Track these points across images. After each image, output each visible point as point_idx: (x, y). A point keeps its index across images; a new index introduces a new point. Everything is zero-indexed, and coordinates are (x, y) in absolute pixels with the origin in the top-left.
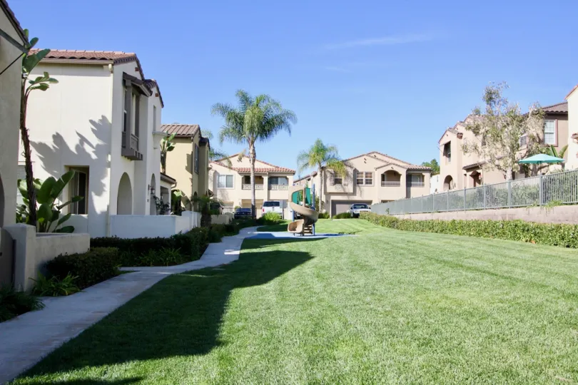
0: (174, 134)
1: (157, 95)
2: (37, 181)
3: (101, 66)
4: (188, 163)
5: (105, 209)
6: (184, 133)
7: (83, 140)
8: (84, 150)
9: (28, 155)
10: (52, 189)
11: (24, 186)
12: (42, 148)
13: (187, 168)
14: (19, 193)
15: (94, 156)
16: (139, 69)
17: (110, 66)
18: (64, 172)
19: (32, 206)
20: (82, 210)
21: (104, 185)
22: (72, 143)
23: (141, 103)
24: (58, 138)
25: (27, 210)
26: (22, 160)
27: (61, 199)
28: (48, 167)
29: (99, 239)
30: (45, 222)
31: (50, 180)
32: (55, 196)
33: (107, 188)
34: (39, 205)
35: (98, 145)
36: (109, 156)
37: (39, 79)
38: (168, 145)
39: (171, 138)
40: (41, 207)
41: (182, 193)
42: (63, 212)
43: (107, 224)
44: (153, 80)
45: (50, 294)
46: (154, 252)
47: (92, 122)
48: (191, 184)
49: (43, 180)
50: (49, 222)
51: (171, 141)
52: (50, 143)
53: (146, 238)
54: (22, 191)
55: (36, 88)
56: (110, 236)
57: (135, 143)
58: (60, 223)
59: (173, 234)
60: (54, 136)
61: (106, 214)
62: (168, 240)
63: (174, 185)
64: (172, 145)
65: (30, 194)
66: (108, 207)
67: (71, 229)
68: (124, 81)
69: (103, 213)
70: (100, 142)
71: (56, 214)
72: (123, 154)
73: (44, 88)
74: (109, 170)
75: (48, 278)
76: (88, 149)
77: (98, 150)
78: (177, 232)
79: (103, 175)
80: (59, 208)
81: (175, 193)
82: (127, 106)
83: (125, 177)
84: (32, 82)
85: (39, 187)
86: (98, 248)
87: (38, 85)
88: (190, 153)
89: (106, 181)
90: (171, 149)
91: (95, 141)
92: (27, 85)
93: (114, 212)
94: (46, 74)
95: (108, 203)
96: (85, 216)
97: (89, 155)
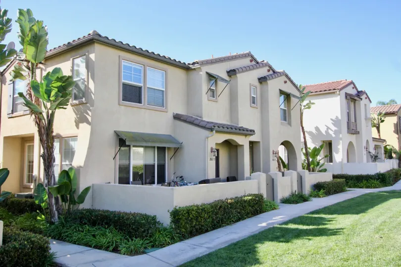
0: (384, 112)
1: (366, 98)
2: (309, 148)
3: (334, 93)
4: (395, 128)
5: (341, 160)
6: (391, 111)
7: (328, 128)
8: (329, 133)
9: (305, 138)
10: (316, 152)
11: (304, 151)
12: (310, 133)
13: (394, 132)
14: (302, 154)
15: (334, 136)
16: (355, 87)
17: (338, 92)
18: (321, 144)
19: (308, 160)
20: (331, 161)
21: (339, 149)
22: (323, 130)
23: (356, 105)
24: (317, 129)
25: (306, 162)
26: (303, 140)
27: (320, 156)
28: (314, 142)
29: (339, 175)
30: (314, 167)
31: (315, 148)
32: (317, 155)
33: (341, 150)
34: (311, 160)
35: (335, 130)
36: (341, 135)
37: (307, 104)
38: (381, 119)
39: (382, 115)
40: (312, 160)
41: (392, 147)
42: (322, 162)
43: (342, 168)
44: (363, 90)
45: (315, 197)
46: (366, 181)
47: (331, 119)
48: (398, 141)
49: (312, 148)
50: (315, 167)
51: (383, 116)
52: (314, 131)
53: (361, 175)
54: (304, 153)
55: (306, 108)
56: (343, 173)
57: (355, 126)
58: (320, 167)
59: (376, 173)
60: (315, 128)
61: (341, 163)
62: (373, 176)
63: (385, 143)
64: (383, 119)
65: (307, 154)
66: (342, 159)
67: (325, 170)
68: (346, 97)
69: (340, 162)
70: (336, 129)
71: (318, 163)
72: (348, 132)
73: (309, 108)
74: (341, 141)
75: (314, 190)
76: (331, 132)
77: (335, 132)
78: (378, 172)
79: (338, 144)
80: (319, 160)
81: (388, 147)
82: (349, 108)
83: (351, 144)
84: (304, 106)
85: (310, 151)
86: (336, 179)
87: (307, 107)
88: (396, 123)
89: (340, 147)
90: (382, 121)
91: (334, 128)
92: (303, 108)
93: (345, 161)
94: (310, 101)
95: (342, 158)
96: (331, 164)
97: (331, 135)
